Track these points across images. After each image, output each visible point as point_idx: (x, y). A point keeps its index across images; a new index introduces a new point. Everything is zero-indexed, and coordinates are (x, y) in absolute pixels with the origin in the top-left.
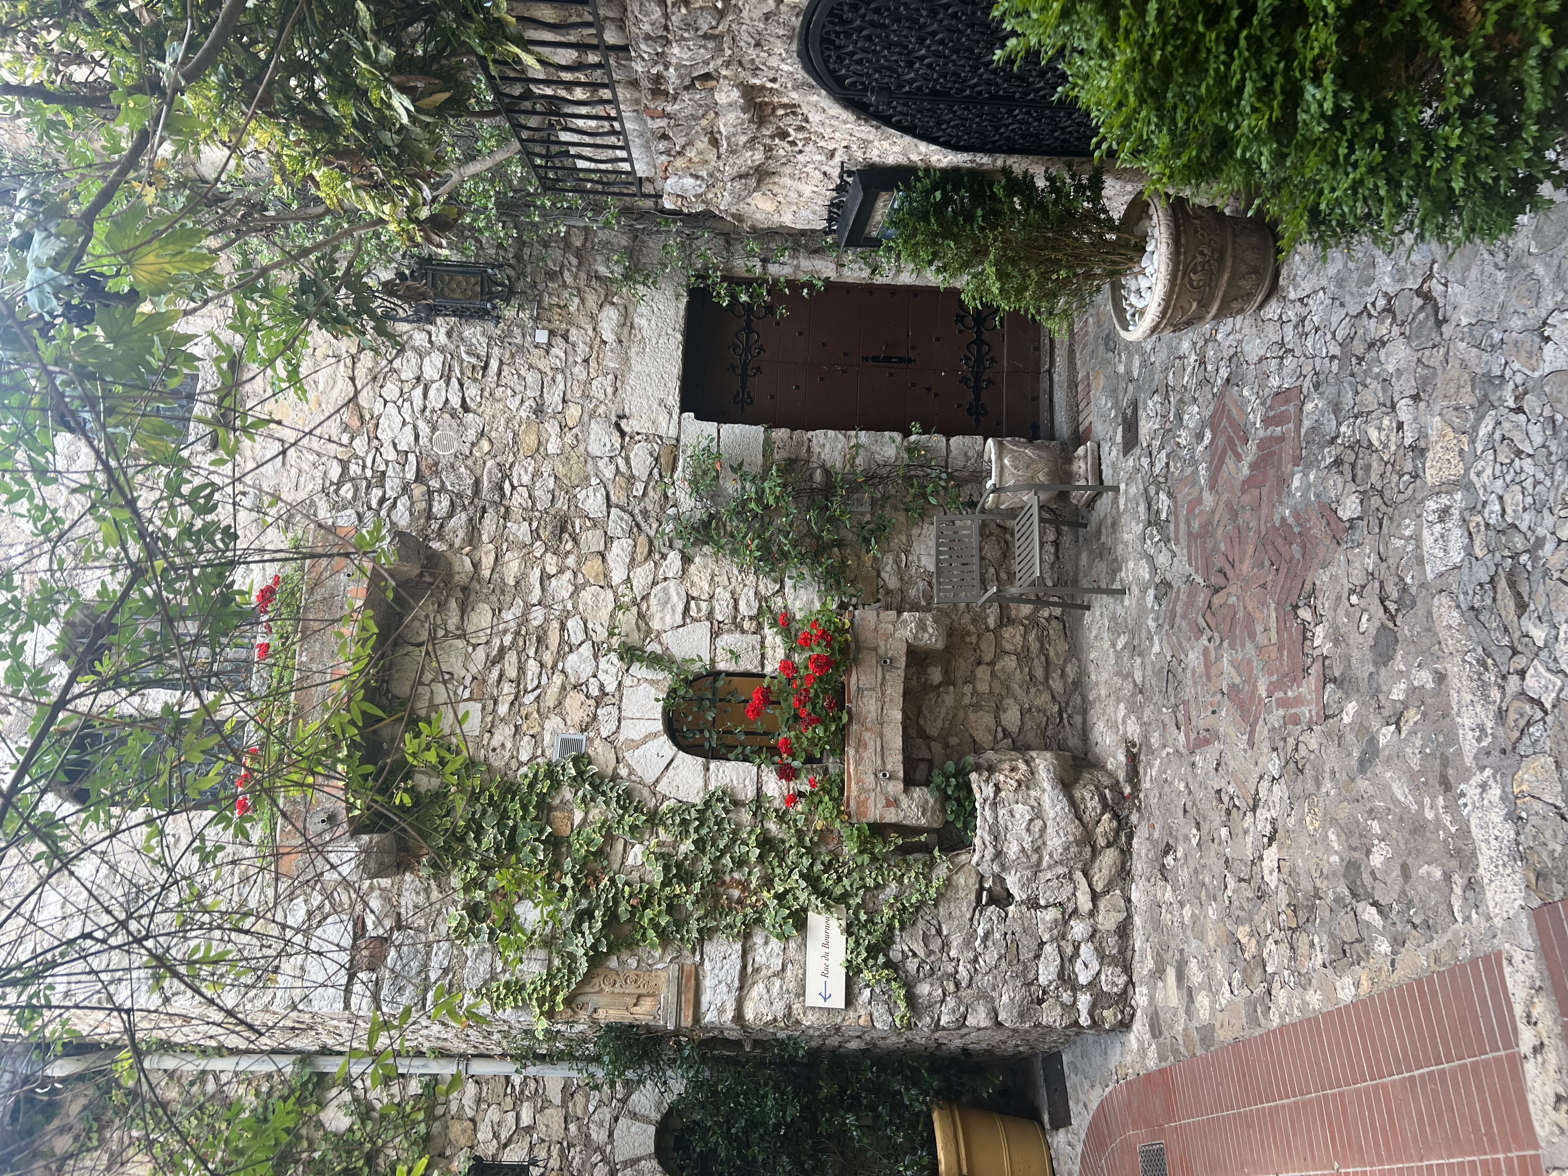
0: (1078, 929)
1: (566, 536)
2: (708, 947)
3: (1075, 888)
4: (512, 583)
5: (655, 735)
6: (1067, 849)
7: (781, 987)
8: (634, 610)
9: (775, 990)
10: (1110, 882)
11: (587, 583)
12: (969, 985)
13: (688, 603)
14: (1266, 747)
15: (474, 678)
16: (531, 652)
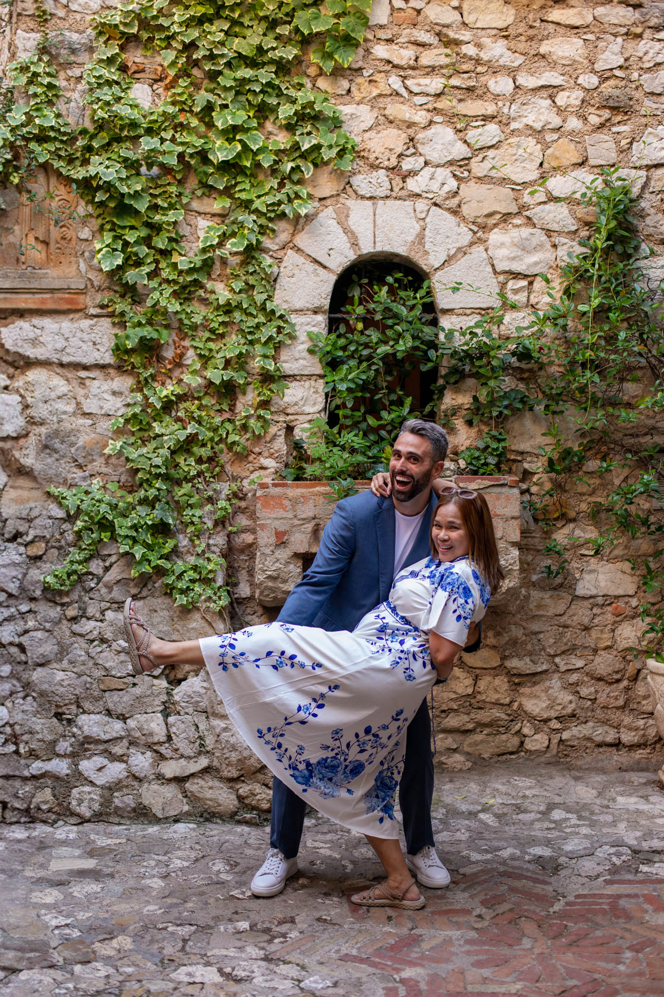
0: (141, 761)
1: (606, 113)
2: (106, 323)
3: (190, 758)
4: (543, 49)
5: (355, 244)
6: (234, 748)
7: (65, 413)
8: (514, 209)
9: (61, 406)
10: (198, 799)
11: (546, 146)
12: (75, 634)
13: (526, 276)
14: (340, 974)
15: (419, 12)
16: (455, 81)
